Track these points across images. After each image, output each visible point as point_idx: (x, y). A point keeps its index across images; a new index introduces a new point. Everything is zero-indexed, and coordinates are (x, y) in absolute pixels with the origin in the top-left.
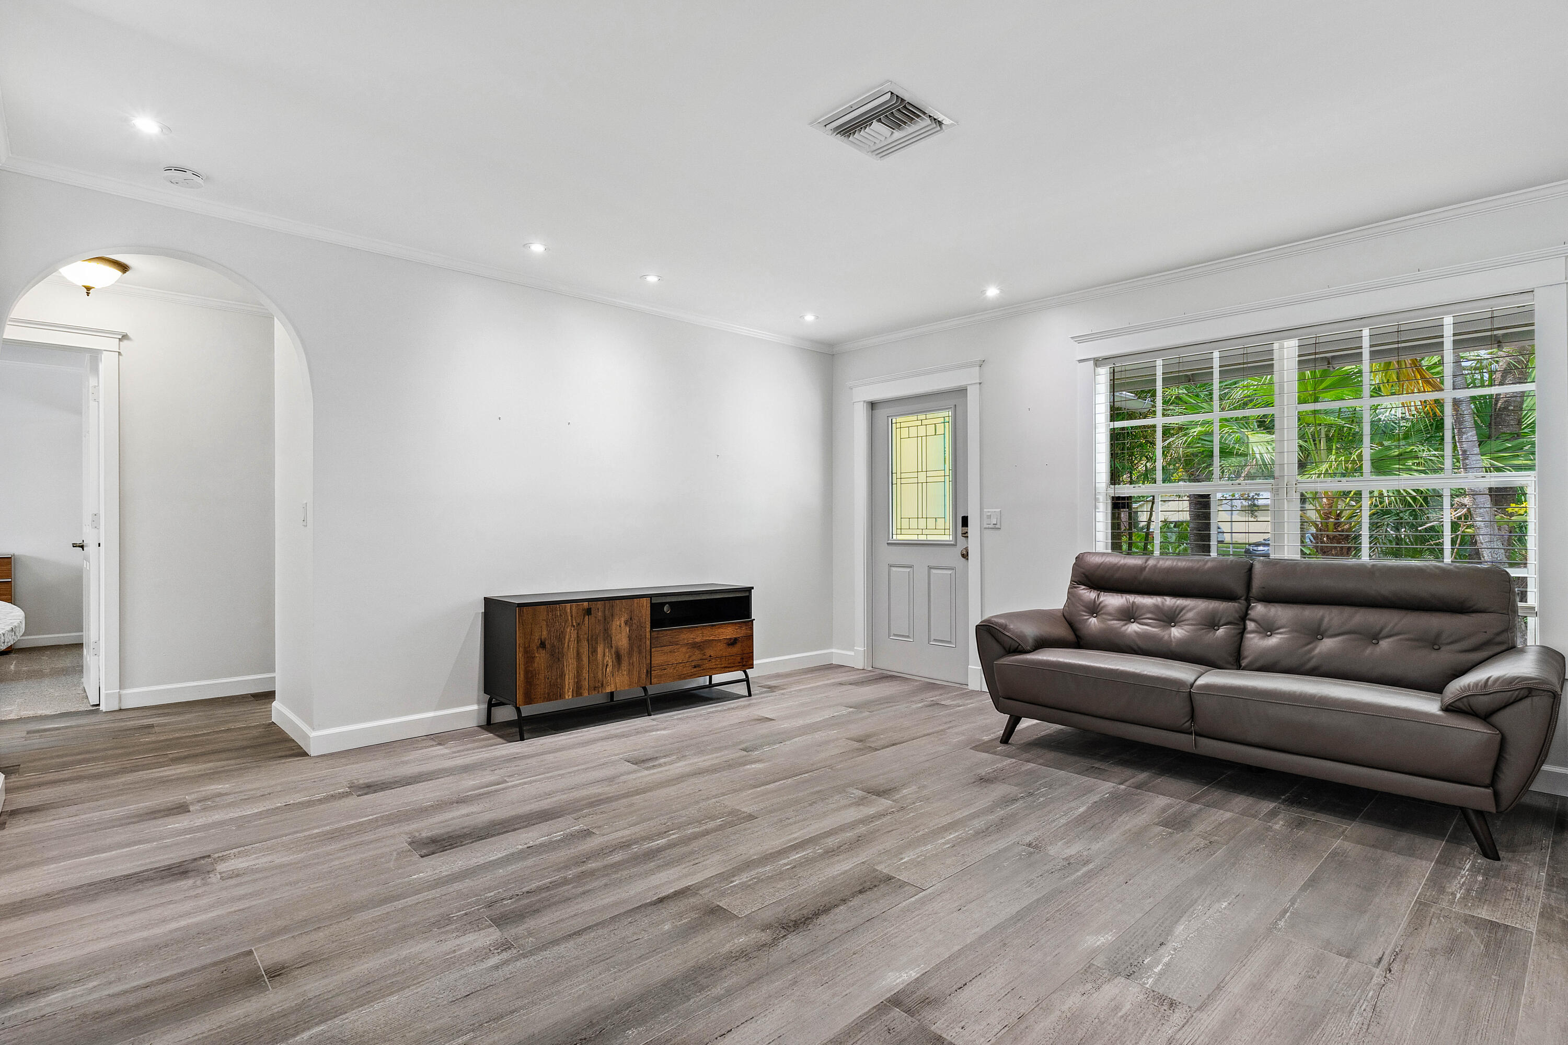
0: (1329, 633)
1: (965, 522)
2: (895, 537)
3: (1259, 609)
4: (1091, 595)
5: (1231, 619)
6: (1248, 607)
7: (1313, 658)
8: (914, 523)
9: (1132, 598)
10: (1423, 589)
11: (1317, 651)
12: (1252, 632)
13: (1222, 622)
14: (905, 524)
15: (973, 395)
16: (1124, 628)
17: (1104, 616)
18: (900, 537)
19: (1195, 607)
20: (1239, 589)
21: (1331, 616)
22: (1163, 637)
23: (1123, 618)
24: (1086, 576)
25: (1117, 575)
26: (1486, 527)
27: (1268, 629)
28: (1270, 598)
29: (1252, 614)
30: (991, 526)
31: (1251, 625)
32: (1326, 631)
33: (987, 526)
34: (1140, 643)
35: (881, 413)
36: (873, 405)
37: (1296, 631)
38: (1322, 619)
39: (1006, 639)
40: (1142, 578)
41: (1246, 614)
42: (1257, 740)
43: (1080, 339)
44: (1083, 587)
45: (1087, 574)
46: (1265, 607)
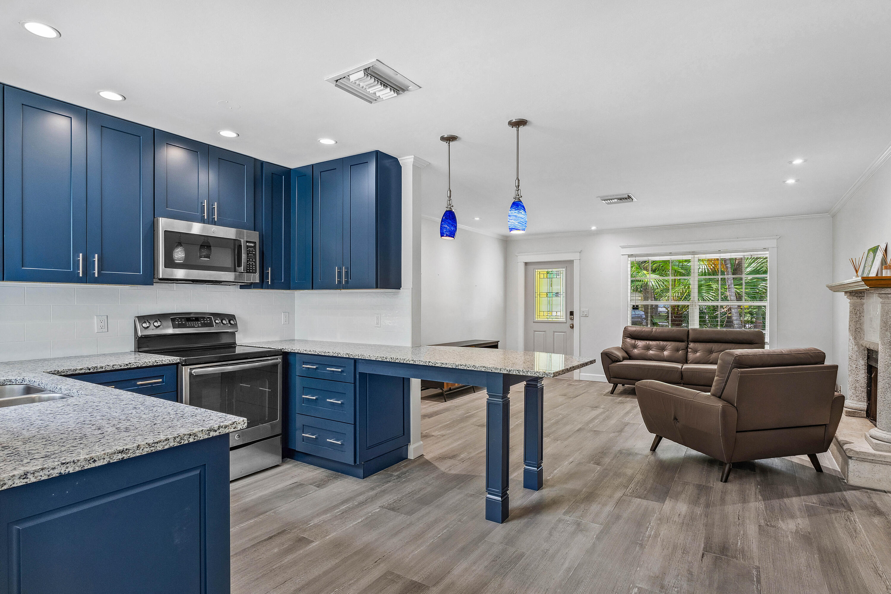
0: (715, 351)
1: (572, 313)
2: (536, 319)
3: (691, 345)
4: (633, 341)
5: (683, 348)
6: (688, 344)
7: (710, 359)
8: (546, 314)
9: (648, 342)
10: (730, 337)
11: (712, 357)
12: (690, 352)
13: (681, 349)
14: (542, 314)
15: (576, 264)
16: (647, 353)
17: (639, 349)
18: (539, 319)
19: (670, 345)
20: (685, 338)
21: (715, 346)
22: (661, 355)
23: (646, 349)
24: (630, 335)
25: (643, 334)
26: (736, 314)
27: (695, 351)
28: (695, 341)
29: (690, 346)
30: (584, 315)
31: (689, 350)
32: (714, 351)
33: (582, 315)
34: (653, 357)
35: (530, 267)
36: (526, 264)
37: (705, 351)
38: (712, 348)
39: (613, 357)
40: (651, 335)
41: (688, 346)
42: (702, 384)
43: (623, 247)
44: (629, 339)
45: (631, 334)
46: (694, 344)
